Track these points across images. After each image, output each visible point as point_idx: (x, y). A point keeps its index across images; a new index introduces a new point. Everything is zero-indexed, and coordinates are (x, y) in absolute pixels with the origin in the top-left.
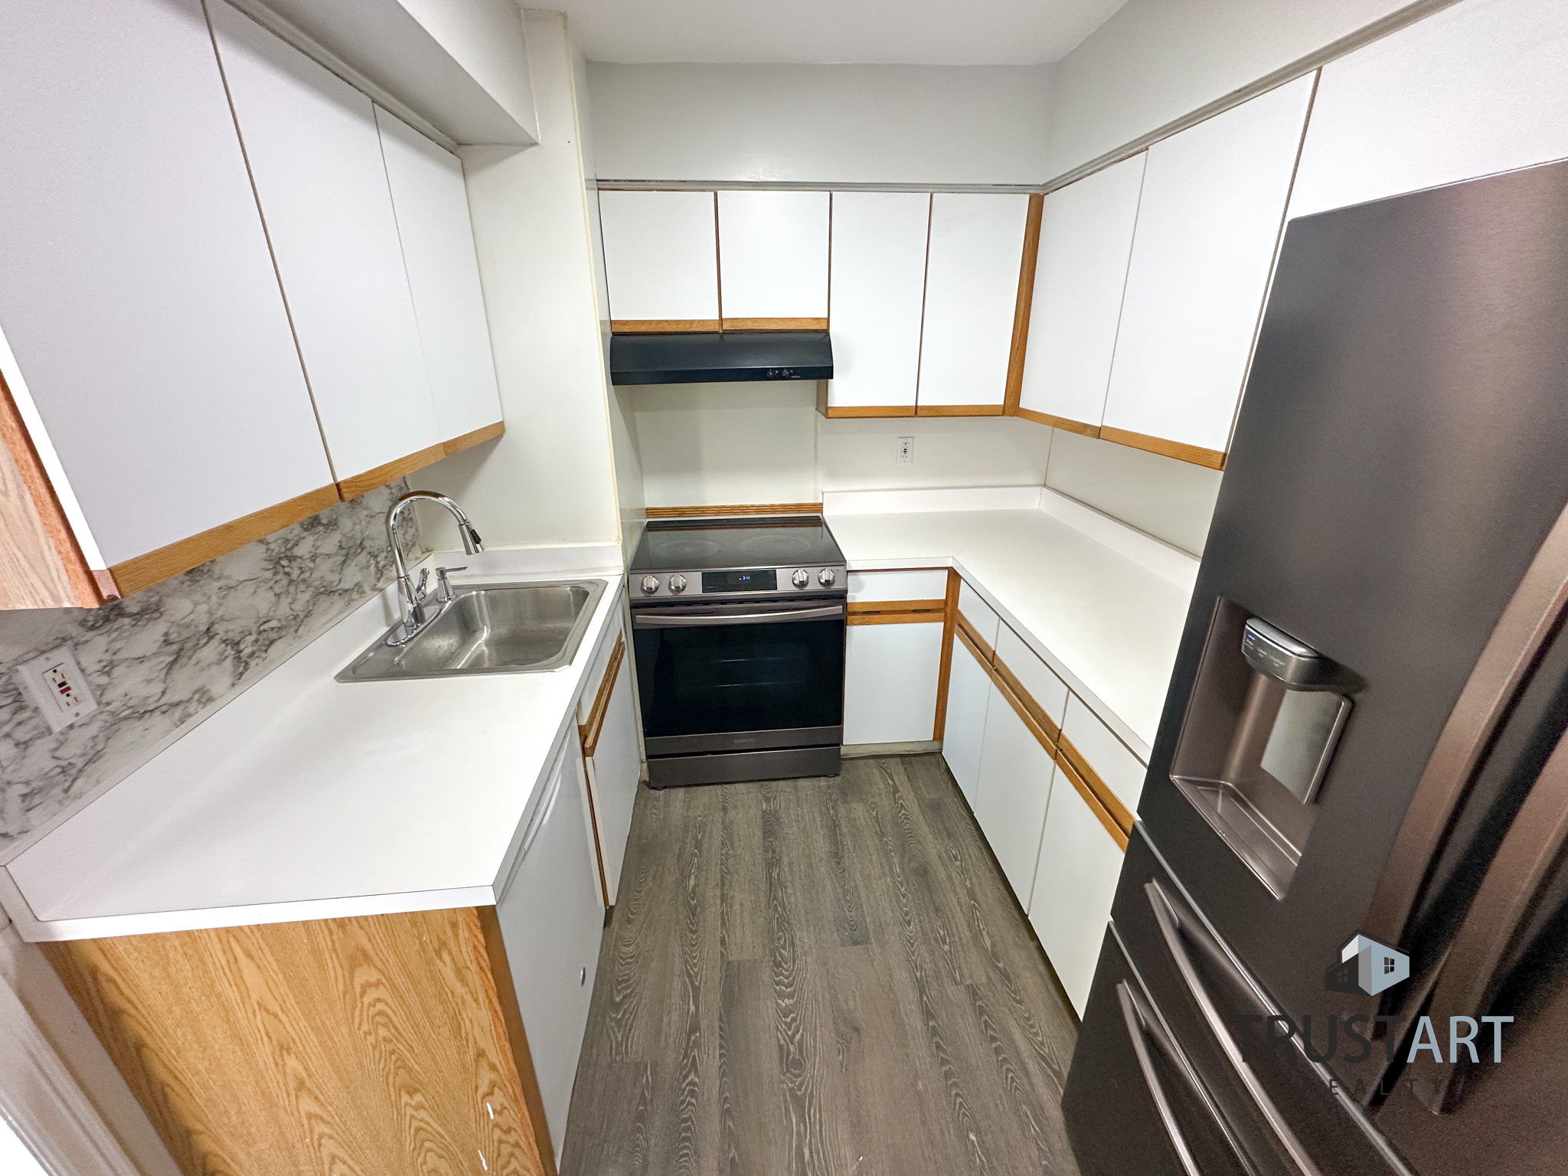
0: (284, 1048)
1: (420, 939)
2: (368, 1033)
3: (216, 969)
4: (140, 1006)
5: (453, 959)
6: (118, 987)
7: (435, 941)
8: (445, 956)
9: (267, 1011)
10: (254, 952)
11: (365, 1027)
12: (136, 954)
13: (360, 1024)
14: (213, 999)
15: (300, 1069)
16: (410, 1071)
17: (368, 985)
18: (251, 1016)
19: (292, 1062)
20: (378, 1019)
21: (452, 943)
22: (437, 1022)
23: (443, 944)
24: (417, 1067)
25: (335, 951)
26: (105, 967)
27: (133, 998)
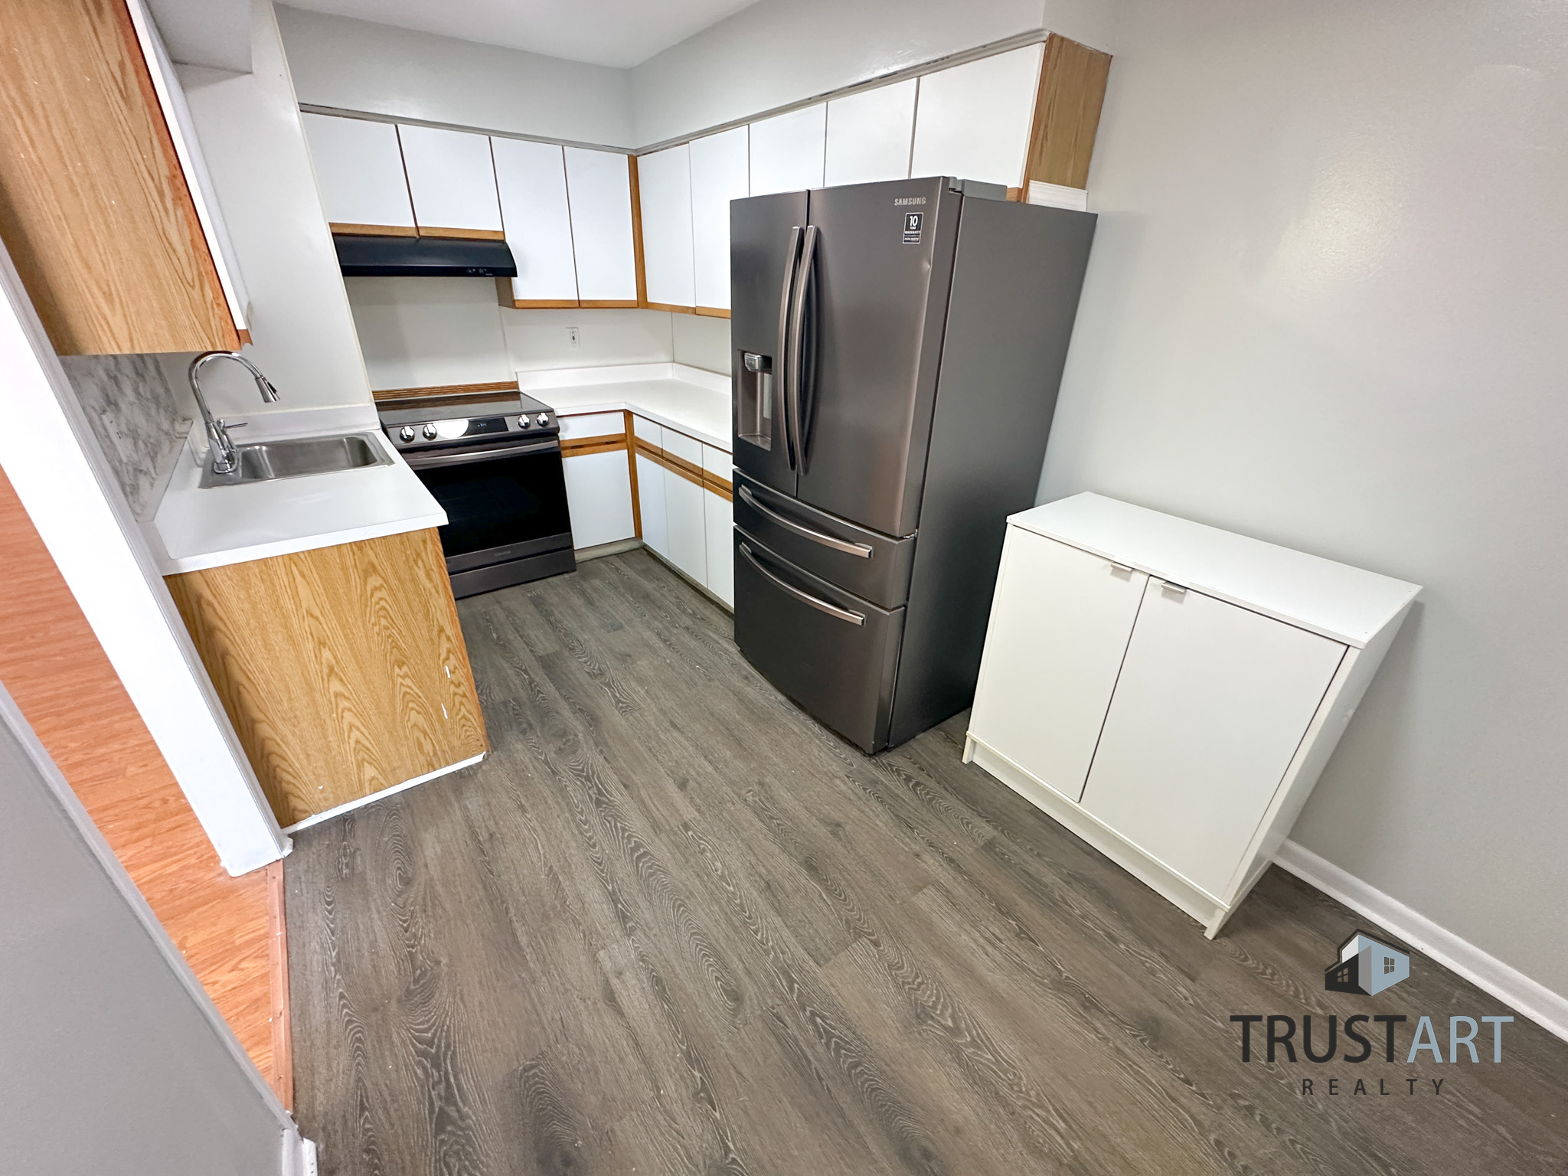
0: (322, 643)
1: (405, 553)
2: (374, 625)
3: (281, 588)
4: (228, 622)
5: (424, 565)
6: (215, 610)
7: (414, 553)
8: (420, 563)
9: (312, 616)
10: (306, 572)
11: (373, 620)
12: (229, 582)
13: (370, 618)
14: (278, 610)
15: (331, 658)
16: (399, 649)
17: (376, 589)
18: (301, 621)
19: (326, 654)
20: (382, 613)
21: (423, 555)
22: (415, 610)
23: (418, 555)
24: (404, 645)
25: (356, 566)
26: (207, 594)
27: (224, 617)
